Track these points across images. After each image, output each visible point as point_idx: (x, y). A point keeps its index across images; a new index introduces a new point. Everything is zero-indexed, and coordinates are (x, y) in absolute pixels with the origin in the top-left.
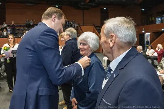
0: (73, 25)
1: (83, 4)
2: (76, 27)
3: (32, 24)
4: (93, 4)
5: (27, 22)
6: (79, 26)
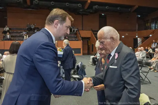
0: (72, 29)
1: (81, 10)
2: (75, 31)
4: (91, 11)
6: (78, 30)
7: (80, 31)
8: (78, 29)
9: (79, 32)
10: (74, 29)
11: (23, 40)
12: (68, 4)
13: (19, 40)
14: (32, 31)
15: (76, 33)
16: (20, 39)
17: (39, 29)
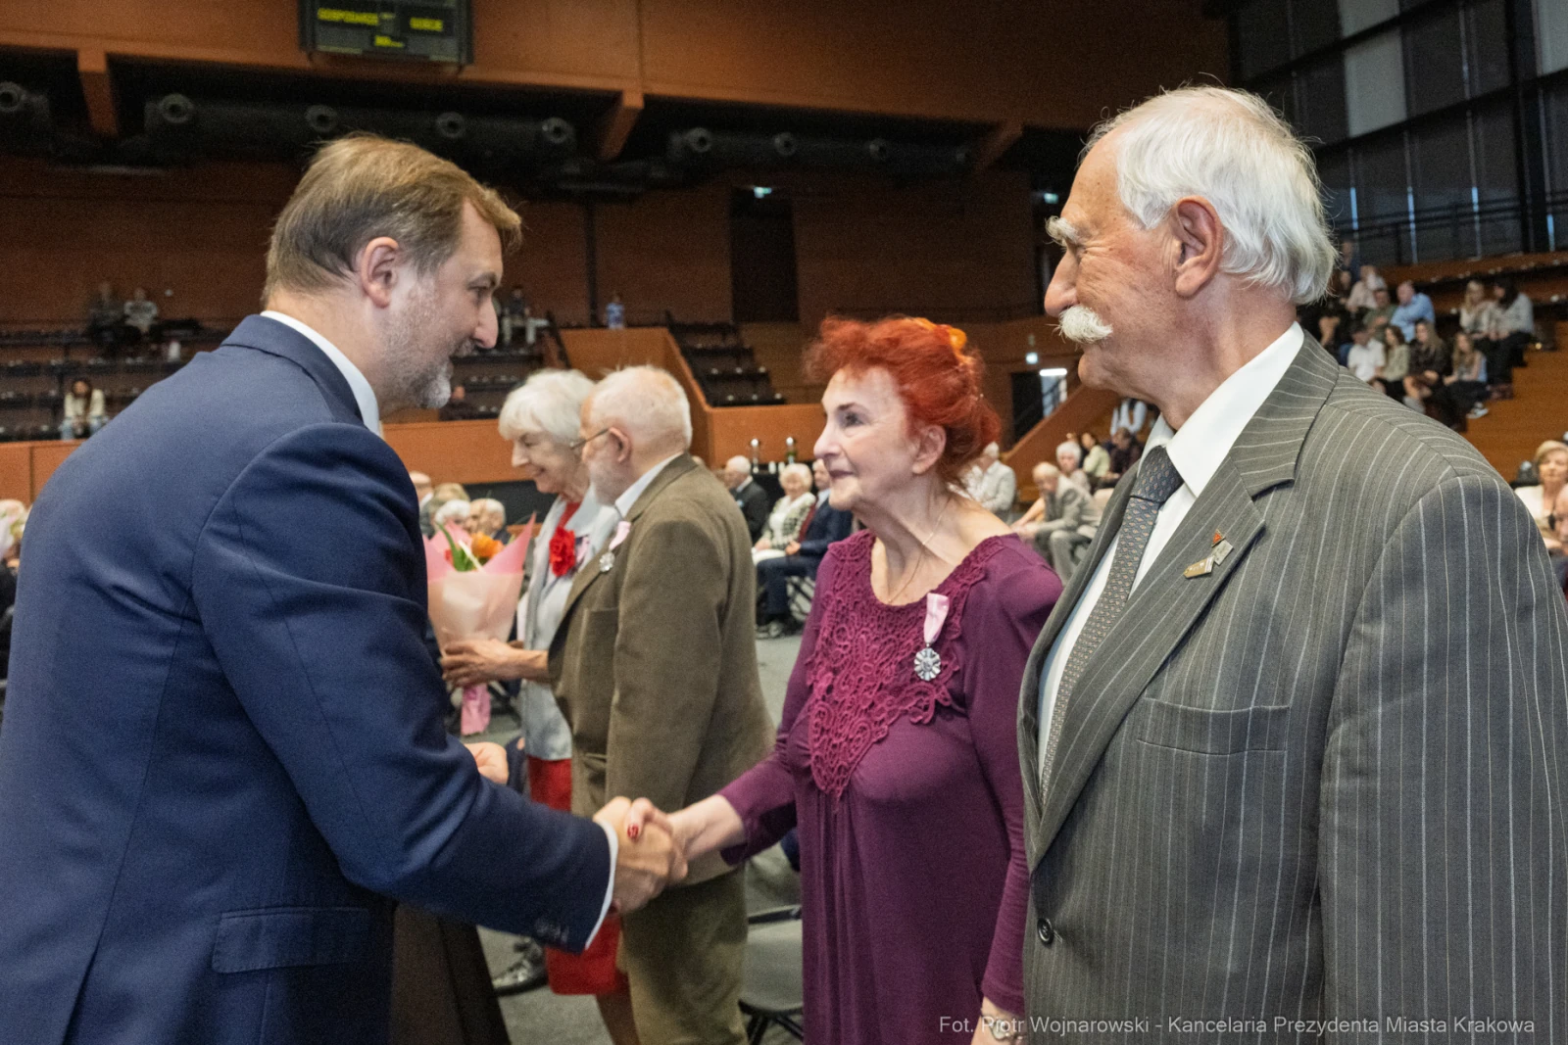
3: (143, 321)
5: (100, 305)
6: (553, 330)
7: (567, 335)
8: (549, 317)
9: (559, 342)
10: (519, 323)
11: (55, 435)
12: (453, 126)
13: (21, 437)
14: (133, 356)
15: (536, 350)
16: (28, 426)
17: (203, 336)
